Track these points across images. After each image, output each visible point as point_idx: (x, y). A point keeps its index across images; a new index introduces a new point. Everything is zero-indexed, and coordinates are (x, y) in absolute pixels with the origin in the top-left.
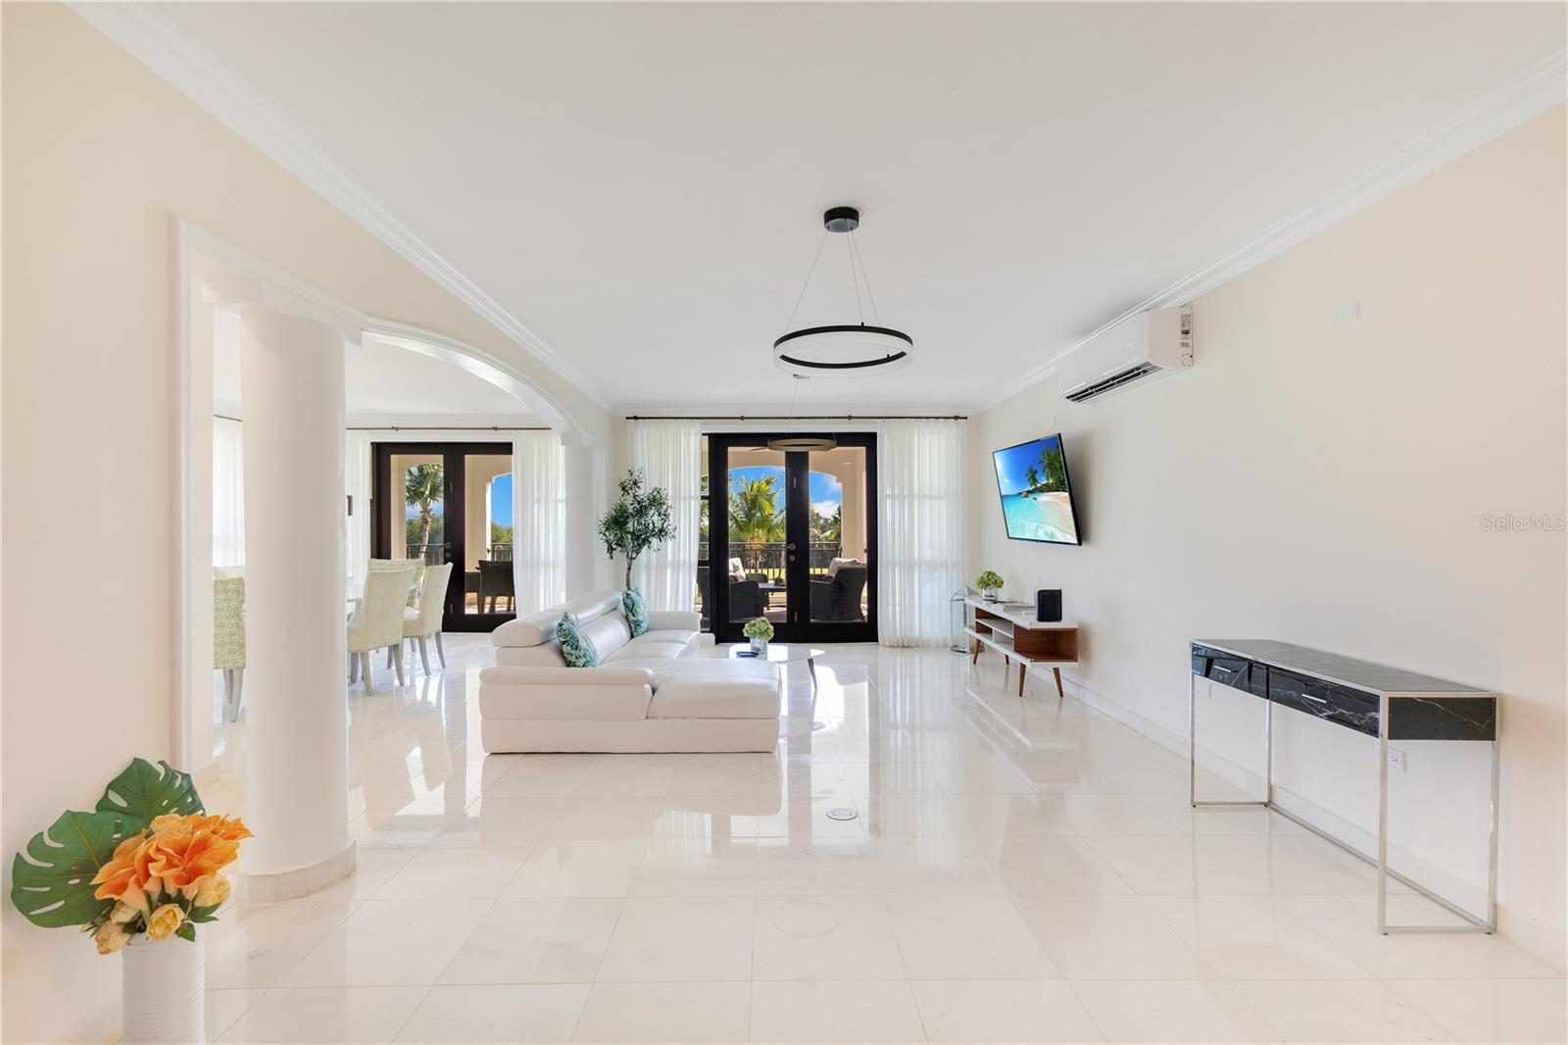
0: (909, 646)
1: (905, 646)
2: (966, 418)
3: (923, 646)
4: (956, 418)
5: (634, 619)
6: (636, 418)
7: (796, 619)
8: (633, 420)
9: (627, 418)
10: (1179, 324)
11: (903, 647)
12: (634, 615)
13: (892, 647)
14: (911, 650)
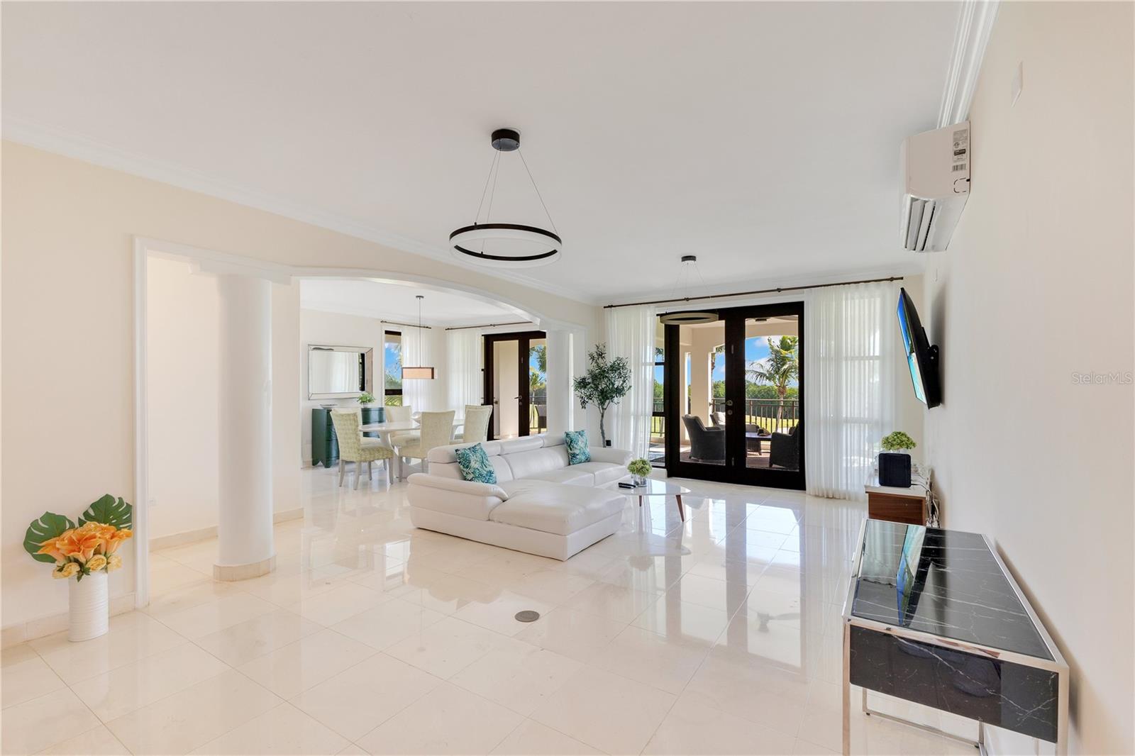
0: (833, 498)
1: (831, 497)
2: (902, 278)
3: (849, 499)
4: (892, 279)
5: (571, 452)
6: (611, 306)
7: (733, 464)
8: (609, 309)
9: (605, 307)
10: (951, 143)
11: (828, 498)
12: (571, 450)
13: (817, 496)
14: (838, 501)
